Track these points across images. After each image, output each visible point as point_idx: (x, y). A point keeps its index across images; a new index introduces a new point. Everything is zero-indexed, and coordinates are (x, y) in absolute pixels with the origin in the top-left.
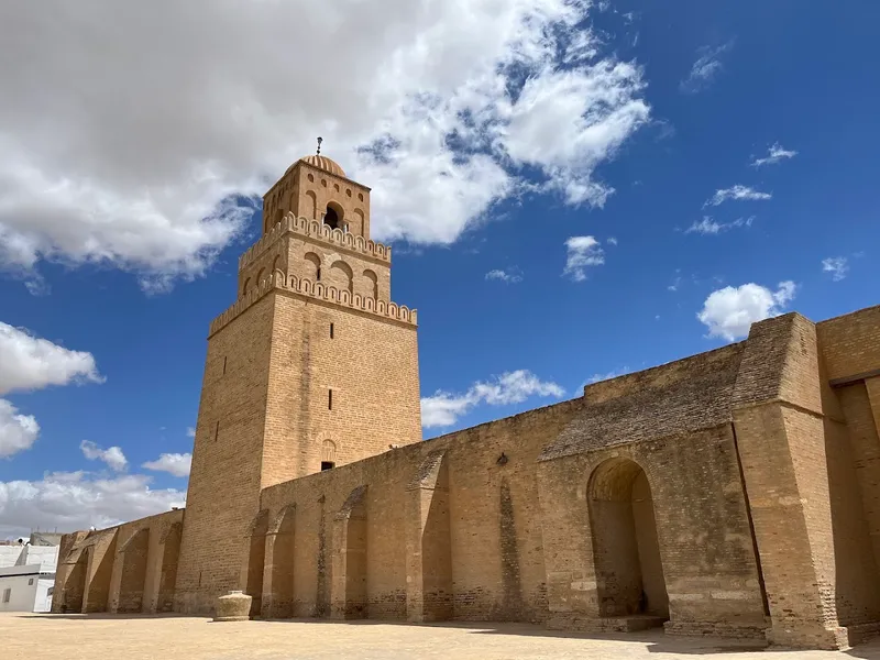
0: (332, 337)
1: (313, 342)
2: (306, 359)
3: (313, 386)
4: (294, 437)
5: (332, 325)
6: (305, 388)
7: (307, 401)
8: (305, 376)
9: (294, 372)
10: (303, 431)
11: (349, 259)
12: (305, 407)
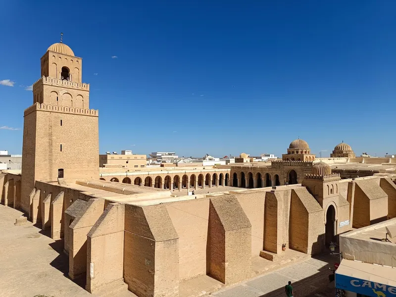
0: (61, 125)
1: (53, 128)
2: (51, 135)
3: (54, 144)
4: (47, 162)
5: (61, 121)
6: (51, 145)
7: (52, 149)
8: (50, 141)
9: (46, 140)
10: (51, 160)
11: (70, 91)
12: (51, 151)
